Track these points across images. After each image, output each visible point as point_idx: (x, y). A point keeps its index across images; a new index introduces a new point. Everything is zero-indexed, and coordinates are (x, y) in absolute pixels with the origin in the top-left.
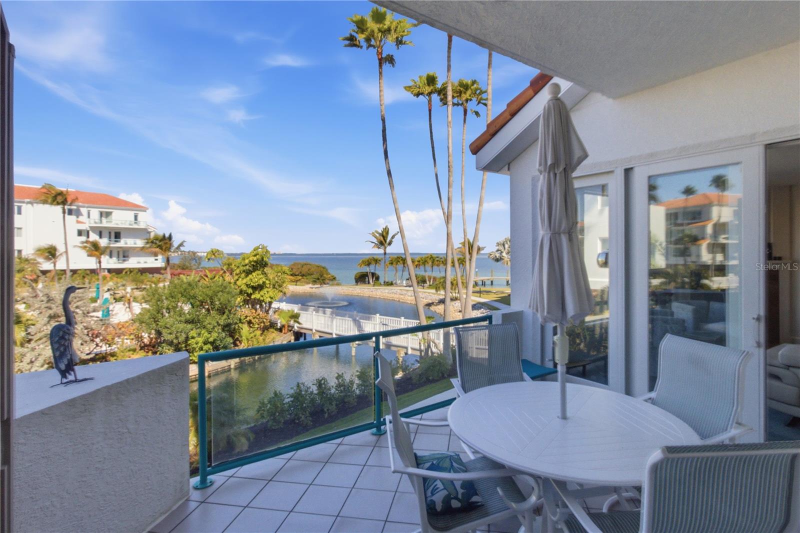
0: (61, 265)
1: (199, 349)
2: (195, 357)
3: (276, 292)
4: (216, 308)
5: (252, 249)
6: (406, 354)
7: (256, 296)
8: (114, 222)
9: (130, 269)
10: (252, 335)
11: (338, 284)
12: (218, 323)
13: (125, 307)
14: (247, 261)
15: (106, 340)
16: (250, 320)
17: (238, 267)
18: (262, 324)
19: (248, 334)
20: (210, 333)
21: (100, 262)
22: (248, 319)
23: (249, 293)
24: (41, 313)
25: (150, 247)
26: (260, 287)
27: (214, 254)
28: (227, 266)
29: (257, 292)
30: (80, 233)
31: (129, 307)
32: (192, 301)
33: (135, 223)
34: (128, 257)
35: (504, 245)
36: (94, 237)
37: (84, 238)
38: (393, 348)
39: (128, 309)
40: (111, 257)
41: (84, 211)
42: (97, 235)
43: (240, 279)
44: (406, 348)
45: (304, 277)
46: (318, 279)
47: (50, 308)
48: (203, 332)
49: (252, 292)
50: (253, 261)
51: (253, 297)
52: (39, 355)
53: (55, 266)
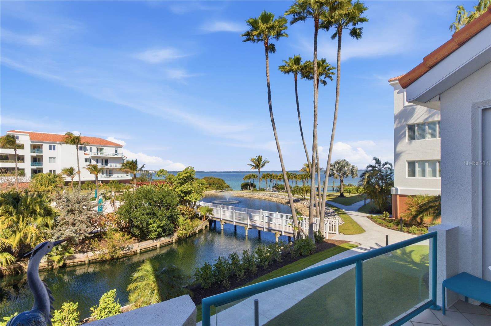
0: (76, 178)
1: (154, 231)
2: (152, 235)
3: (198, 195)
4: (164, 206)
5: (184, 169)
6: (281, 235)
7: (187, 198)
8: (104, 154)
9: (113, 180)
10: (185, 222)
11: (231, 190)
12: (165, 215)
13: (111, 204)
14: (181, 177)
15: (100, 224)
16: (183, 213)
17: (176, 180)
18: (191, 215)
19: (183, 222)
20: (161, 221)
21: (97, 177)
22: (182, 211)
23: (183, 196)
24: (63, 209)
25: (125, 168)
26: (189, 193)
27: (162, 172)
28: (169, 179)
29: (187, 196)
30: (86, 160)
31: (114, 205)
32: (150, 201)
33: (116, 154)
34: (112, 174)
35: (334, 166)
36: (94, 163)
37: (88, 163)
38: (273, 232)
39: (113, 206)
40: (103, 174)
41: (88, 148)
42: (95, 161)
43: (177, 188)
44: (281, 232)
45: (211, 186)
46: (220, 187)
47: (68, 206)
48: (156, 221)
49: (184, 196)
50: (185, 177)
51: (185, 198)
52: (62, 234)
53: (72, 179)
